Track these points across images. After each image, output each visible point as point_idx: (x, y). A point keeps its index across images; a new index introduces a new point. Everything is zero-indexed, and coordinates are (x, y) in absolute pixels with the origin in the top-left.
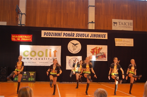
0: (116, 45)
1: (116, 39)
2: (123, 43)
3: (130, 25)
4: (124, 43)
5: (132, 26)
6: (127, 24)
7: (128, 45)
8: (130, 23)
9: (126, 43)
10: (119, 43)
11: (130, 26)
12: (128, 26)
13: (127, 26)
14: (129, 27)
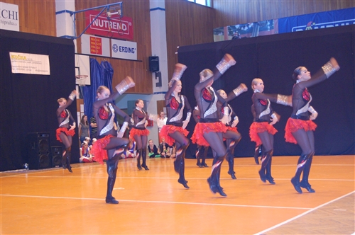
0: (13, 71)
1: (12, 54)
2: (28, 65)
3: (11, 17)
4: (31, 65)
5: (18, 21)
6: (6, 14)
7: (39, 71)
8: (11, 13)
9: (34, 65)
10: (21, 64)
11: (11, 20)
12: (7, 20)
13: (5, 20)
14: (10, 23)
